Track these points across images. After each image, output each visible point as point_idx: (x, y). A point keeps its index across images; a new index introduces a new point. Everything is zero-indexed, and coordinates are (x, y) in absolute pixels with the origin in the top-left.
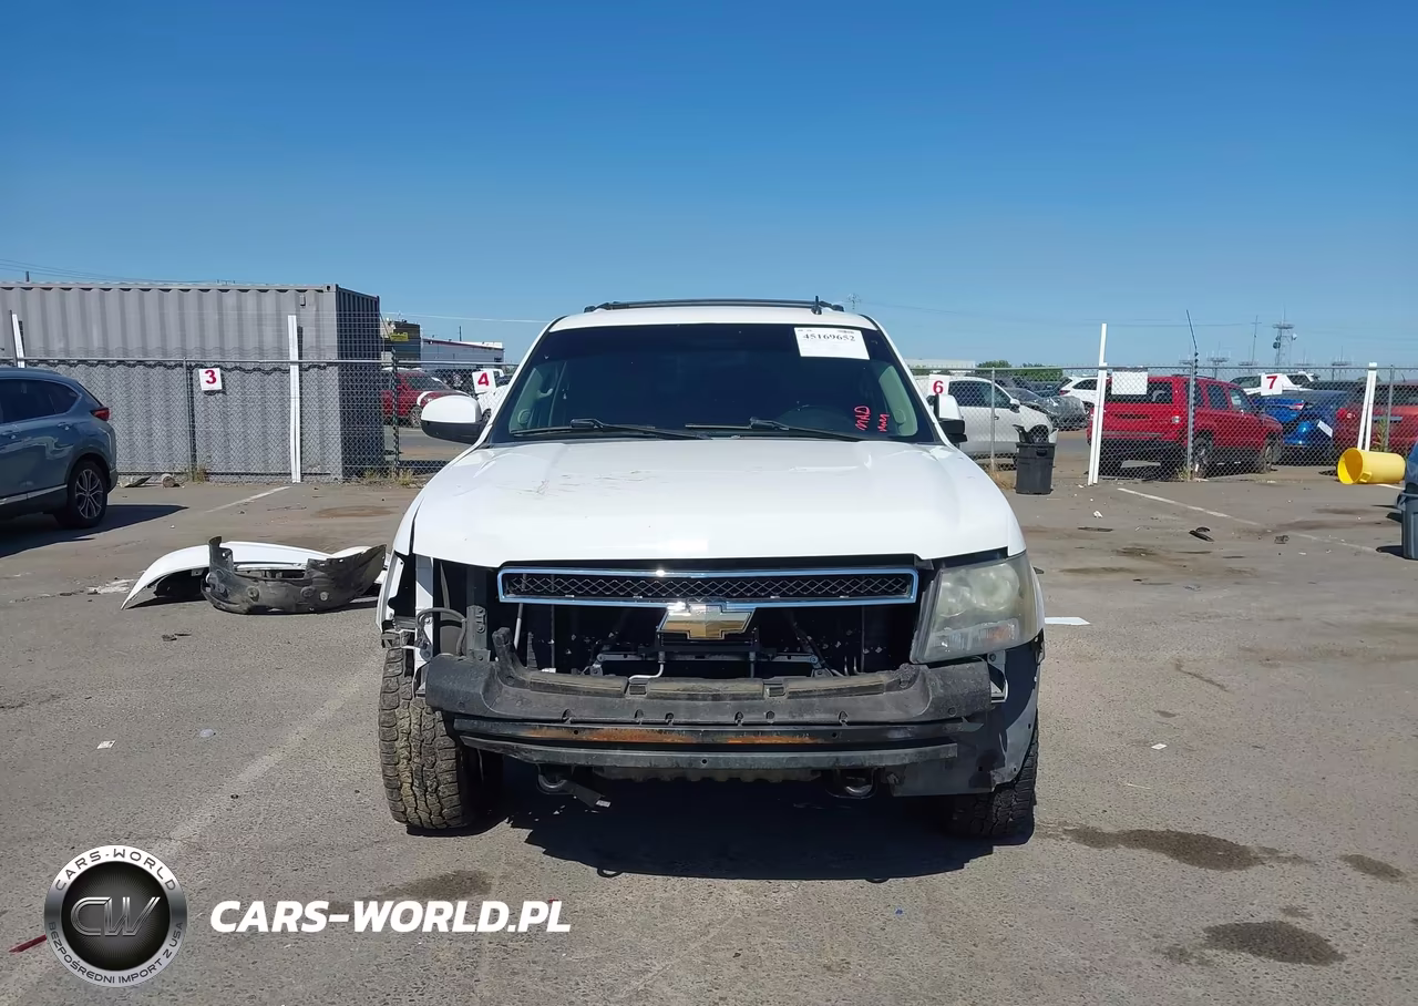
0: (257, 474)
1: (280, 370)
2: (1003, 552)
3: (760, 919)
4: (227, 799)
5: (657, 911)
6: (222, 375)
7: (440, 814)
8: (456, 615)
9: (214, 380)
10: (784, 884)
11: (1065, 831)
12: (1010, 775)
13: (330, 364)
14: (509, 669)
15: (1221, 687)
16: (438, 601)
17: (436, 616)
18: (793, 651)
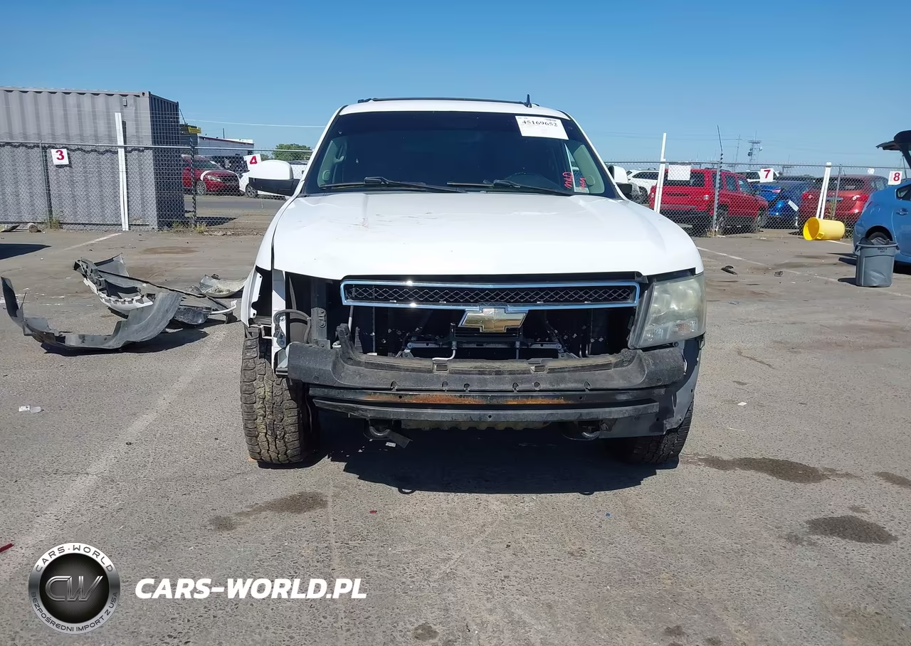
0: (97, 225)
1: (111, 151)
2: (692, 271)
3: (517, 521)
4: (123, 447)
5: (446, 516)
6: (68, 154)
7: (285, 454)
8: (303, 315)
9: (63, 158)
10: (527, 497)
11: (700, 460)
12: (677, 423)
13: (147, 148)
14: (349, 353)
15: (769, 366)
16: (289, 305)
17: (288, 315)
18: (543, 341)
